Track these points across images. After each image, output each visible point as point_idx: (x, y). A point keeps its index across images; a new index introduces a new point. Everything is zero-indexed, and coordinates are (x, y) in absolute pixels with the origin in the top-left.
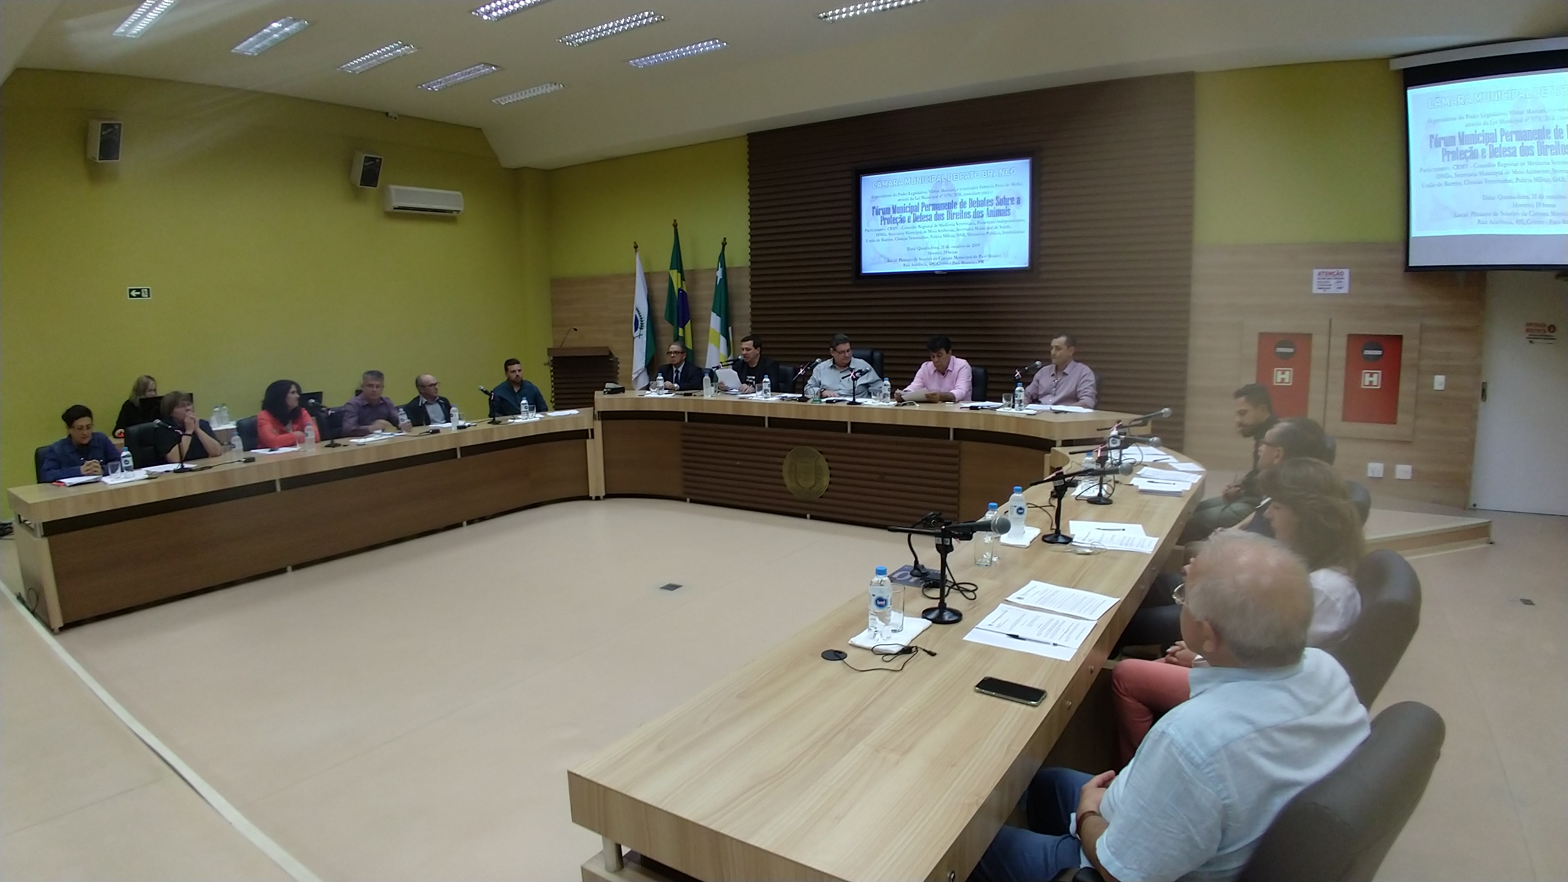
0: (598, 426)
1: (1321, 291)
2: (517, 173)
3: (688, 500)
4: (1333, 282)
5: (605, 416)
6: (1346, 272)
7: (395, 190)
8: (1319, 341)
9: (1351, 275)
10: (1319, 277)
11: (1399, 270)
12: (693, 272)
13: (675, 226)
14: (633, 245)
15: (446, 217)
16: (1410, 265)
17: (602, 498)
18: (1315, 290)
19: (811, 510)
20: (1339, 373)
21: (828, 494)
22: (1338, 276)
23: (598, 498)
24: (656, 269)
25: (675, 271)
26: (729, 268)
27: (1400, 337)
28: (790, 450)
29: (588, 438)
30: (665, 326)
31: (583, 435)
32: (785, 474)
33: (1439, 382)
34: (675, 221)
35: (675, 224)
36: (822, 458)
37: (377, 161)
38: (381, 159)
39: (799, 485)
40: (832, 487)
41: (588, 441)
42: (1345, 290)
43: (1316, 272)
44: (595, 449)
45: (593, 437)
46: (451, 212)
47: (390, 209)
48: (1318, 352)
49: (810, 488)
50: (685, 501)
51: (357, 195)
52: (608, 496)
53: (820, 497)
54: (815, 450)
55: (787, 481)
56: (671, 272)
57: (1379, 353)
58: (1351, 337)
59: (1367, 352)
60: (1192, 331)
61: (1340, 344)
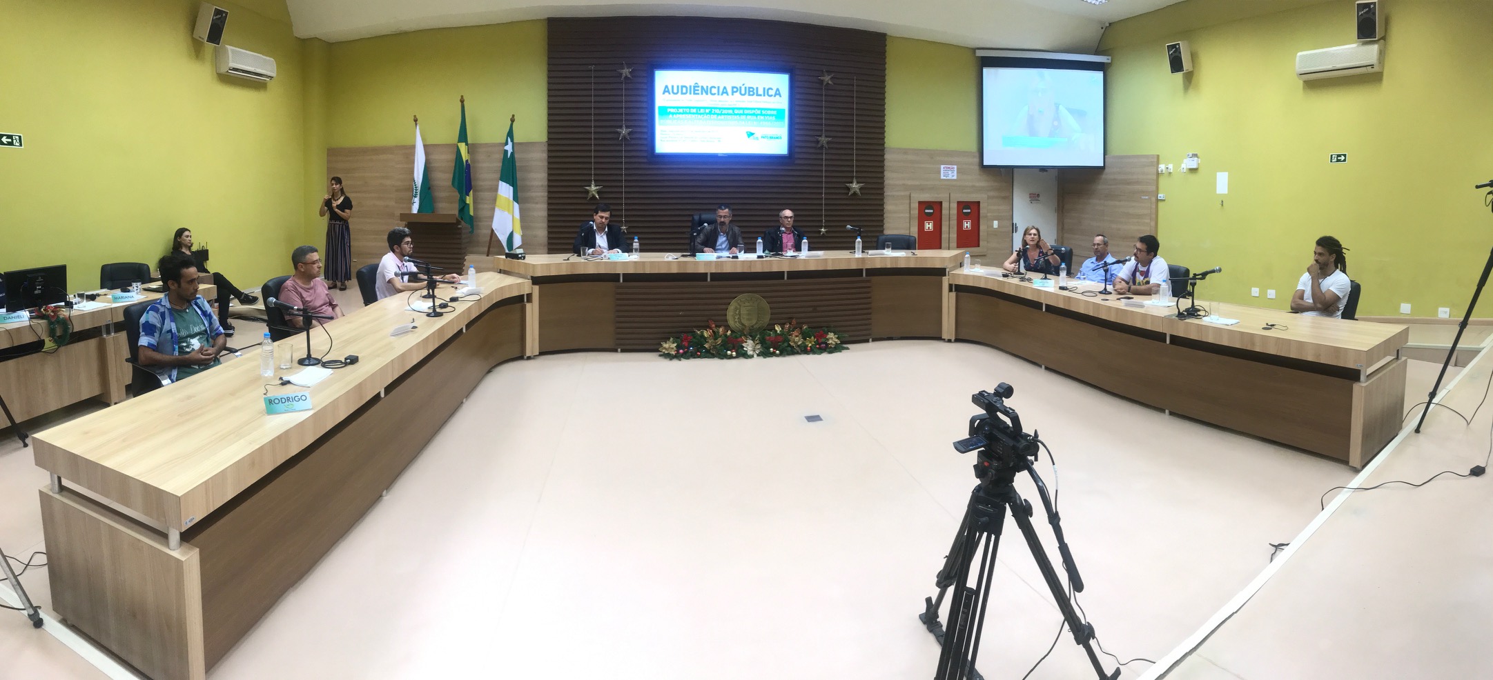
1: (945, 178)
2: (305, 43)
4: (950, 172)
6: (955, 167)
8: (945, 205)
9: (958, 169)
10: (945, 169)
11: (977, 168)
12: (480, 145)
13: (462, 101)
14: (413, 119)
15: (261, 82)
16: (985, 163)
18: (942, 177)
20: (954, 223)
22: (952, 169)
25: (464, 144)
27: (979, 202)
29: (527, 303)
30: (441, 191)
32: (729, 317)
33: (996, 224)
34: (462, 96)
36: (764, 301)
39: (742, 324)
42: (955, 178)
43: (942, 166)
44: (532, 312)
45: (530, 301)
46: (267, 77)
48: (945, 212)
49: (753, 326)
55: (731, 322)
56: (459, 144)
57: (969, 211)
58: (959, 203)
59: (965, 211)
60: (885, 201)
61: (954, 205)
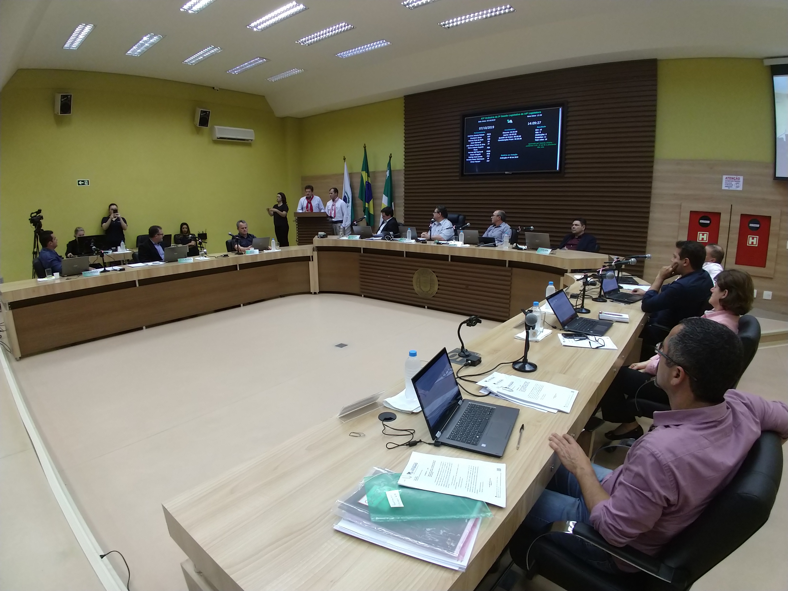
0: (315, 254)
1: (727, 188)
2: (284, 120)
3: (363, 296)
4: (734, 183)
5: (319, 249)
6: (741, 178)
7: (218, 128)
8: (724, 218)
9: (744, 179)
10: (727, 180)
11: (771, 179)
12: (374, 172)
14: (343, 158)
15: (245, 143)
17: (317, 293)
18: (724, 188)
19: (428, 304)
20: (735, 236)
21: (437, 295)
22: (736, 180)
23: (315, 293)
24: (355, 171)
25: (365, 172)
26: (393, 170)
27: (770, 217)
28: (417, 270)
29: (310, 261)
30: (359, 202)
31: (307, 259)
32: (414, 283)
34: (365, 144)
35: (365, 146)
36: (434, 275)
37: (208, 113)
38: (210, 112)
39: (421, 289)
40: (439, 291)
41: (310, 262)
42: (740, 188)
43: (724, 177)
44: (313, 266)
45: (312, 260)
46: (248, 140)
47: (215, 138)
48: (724, 223)
49: (427, 292)
50: (361, 296)
51: (198, 131)
52: (320, 292)
53: (433, 297)
54: (430, 270)
55: (415, 287)
56: (362, 172)
57: (758, 226)
58: (743, 216)
59: (751, 225)
60: (652, 209)
61: (736, 219)
